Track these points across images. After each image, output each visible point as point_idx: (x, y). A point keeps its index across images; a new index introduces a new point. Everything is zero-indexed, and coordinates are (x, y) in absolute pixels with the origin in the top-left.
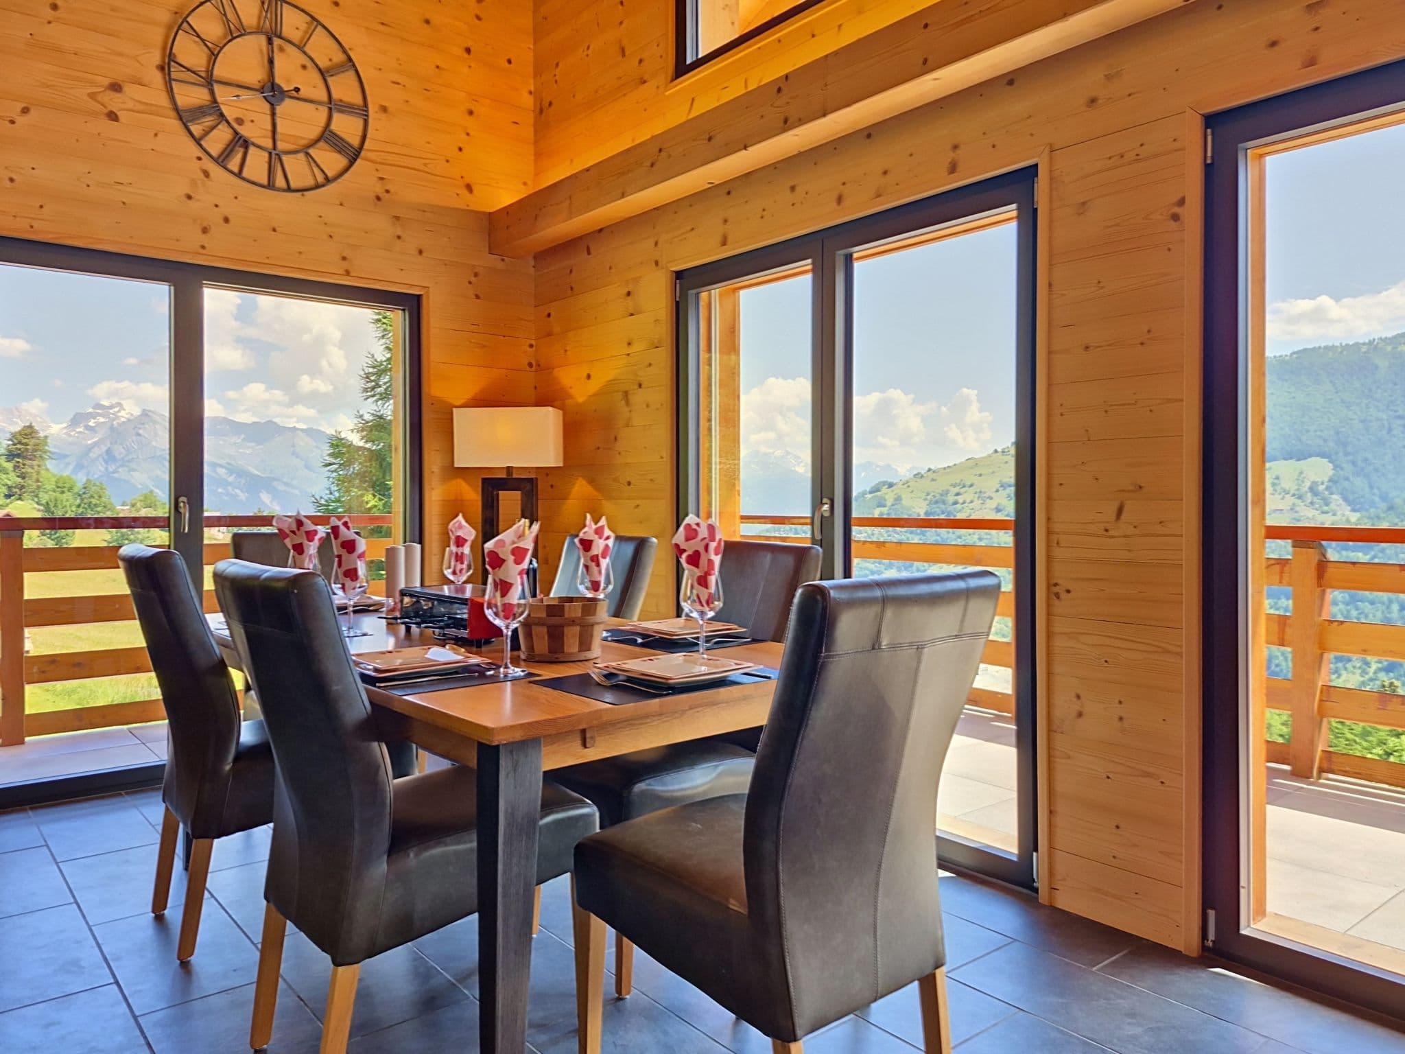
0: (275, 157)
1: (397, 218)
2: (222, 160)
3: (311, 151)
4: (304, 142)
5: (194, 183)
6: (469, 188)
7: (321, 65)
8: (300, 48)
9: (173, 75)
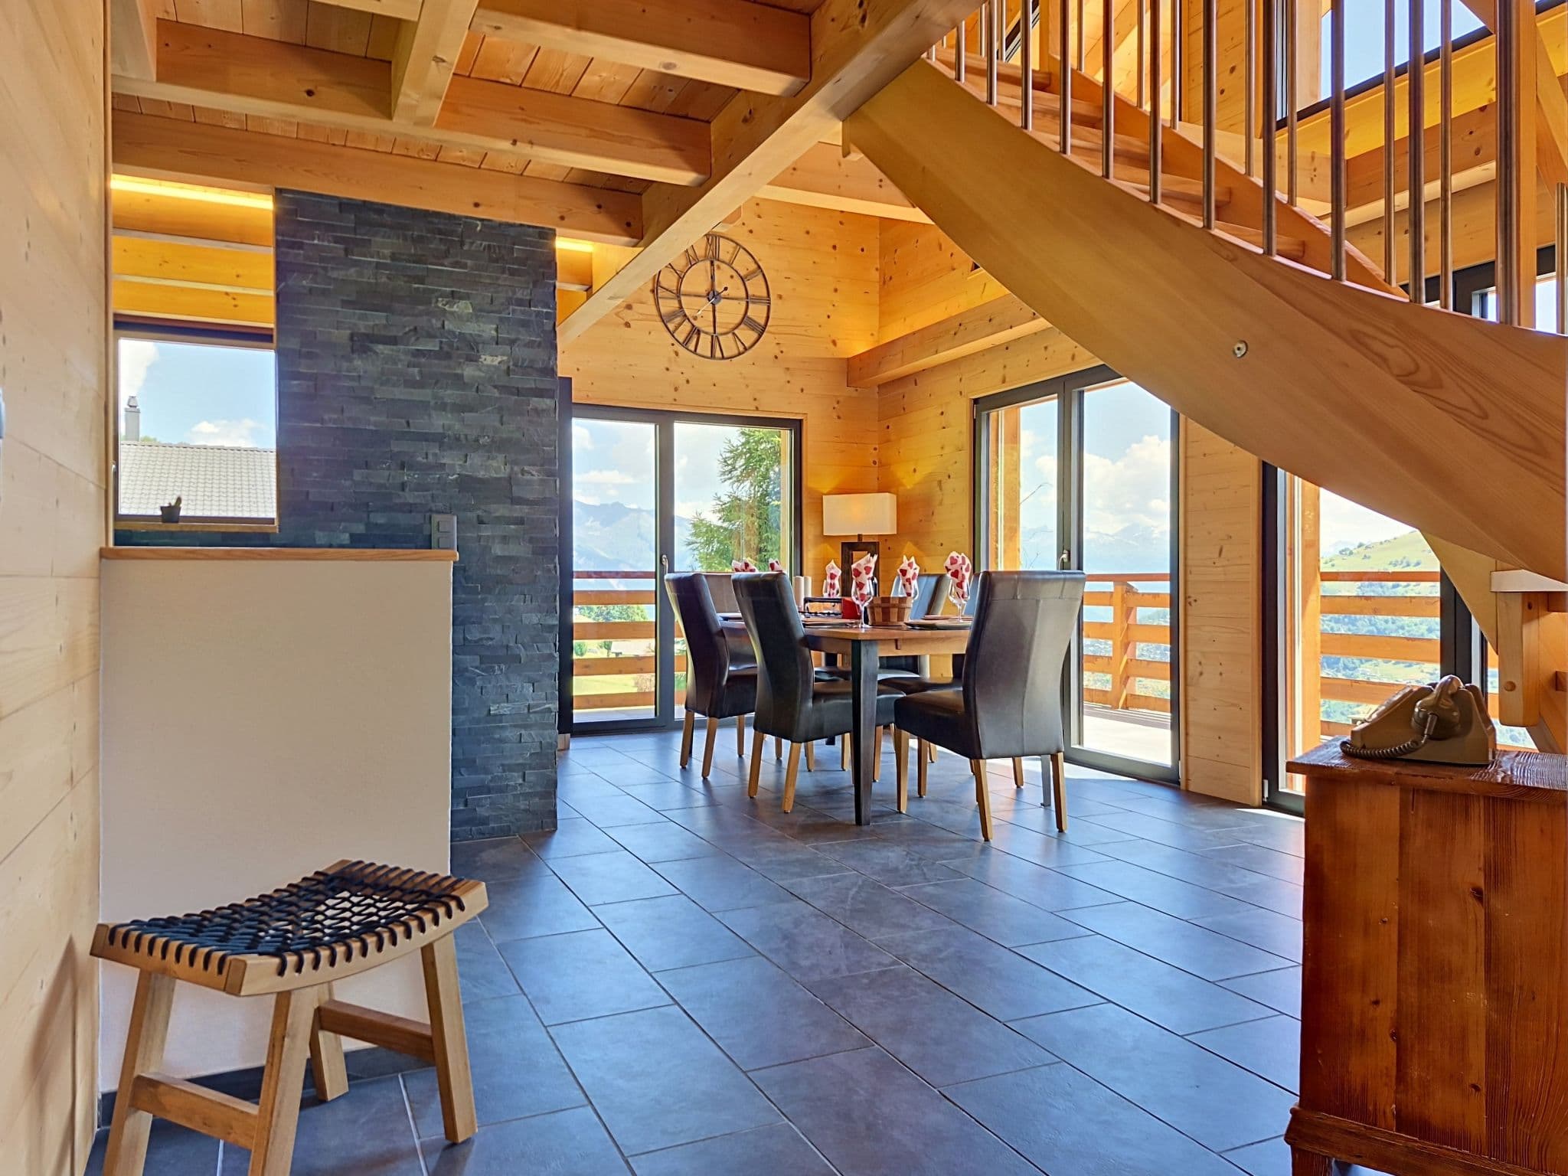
0: (715, 339)
1: (788, 369)
2: (685, 344)
3: (736, 332)
4: (732, 326)
5: (669, 360)
6: (834, 343)
7: (742, 274)
8: (730, 265)
9: (659, 295)
